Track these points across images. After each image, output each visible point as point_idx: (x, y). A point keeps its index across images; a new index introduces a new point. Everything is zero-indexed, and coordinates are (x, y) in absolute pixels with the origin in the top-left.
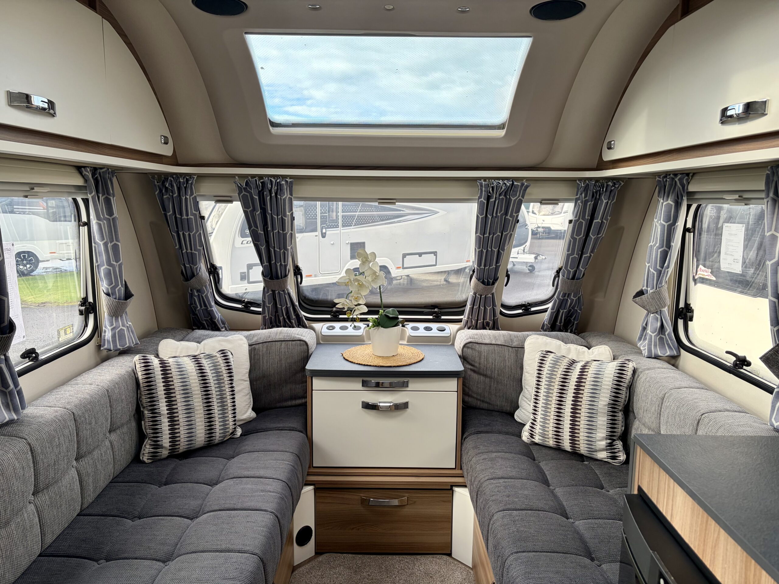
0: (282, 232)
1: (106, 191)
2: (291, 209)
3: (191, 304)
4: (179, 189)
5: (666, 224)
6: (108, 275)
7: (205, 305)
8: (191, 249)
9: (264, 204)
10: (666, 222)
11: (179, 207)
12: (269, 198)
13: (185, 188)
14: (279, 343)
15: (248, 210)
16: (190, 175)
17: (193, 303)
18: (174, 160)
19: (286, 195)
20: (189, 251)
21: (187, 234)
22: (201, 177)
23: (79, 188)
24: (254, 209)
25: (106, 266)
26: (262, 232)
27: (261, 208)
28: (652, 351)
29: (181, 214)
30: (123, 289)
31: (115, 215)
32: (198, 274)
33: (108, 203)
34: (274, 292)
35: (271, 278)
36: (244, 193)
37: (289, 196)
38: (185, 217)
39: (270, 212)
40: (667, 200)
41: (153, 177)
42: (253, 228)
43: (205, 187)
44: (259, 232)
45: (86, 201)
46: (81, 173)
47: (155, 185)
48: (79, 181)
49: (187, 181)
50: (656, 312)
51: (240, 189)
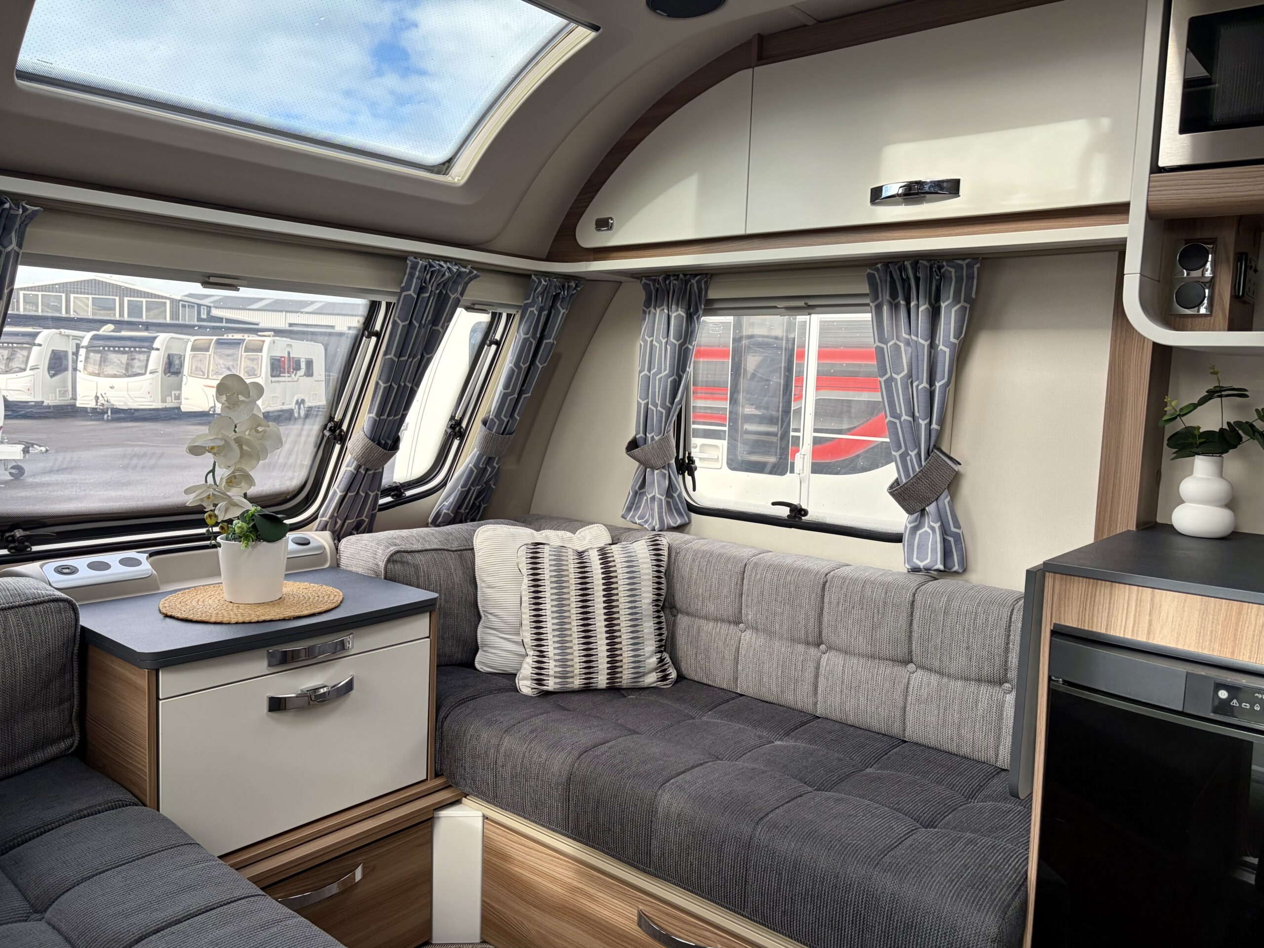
5: (677, 343)
10: (678, 341)
19: (14, 246)
28: (664, 521)
37: (16, 248)
40: (677, 310)
50: (664, 467)
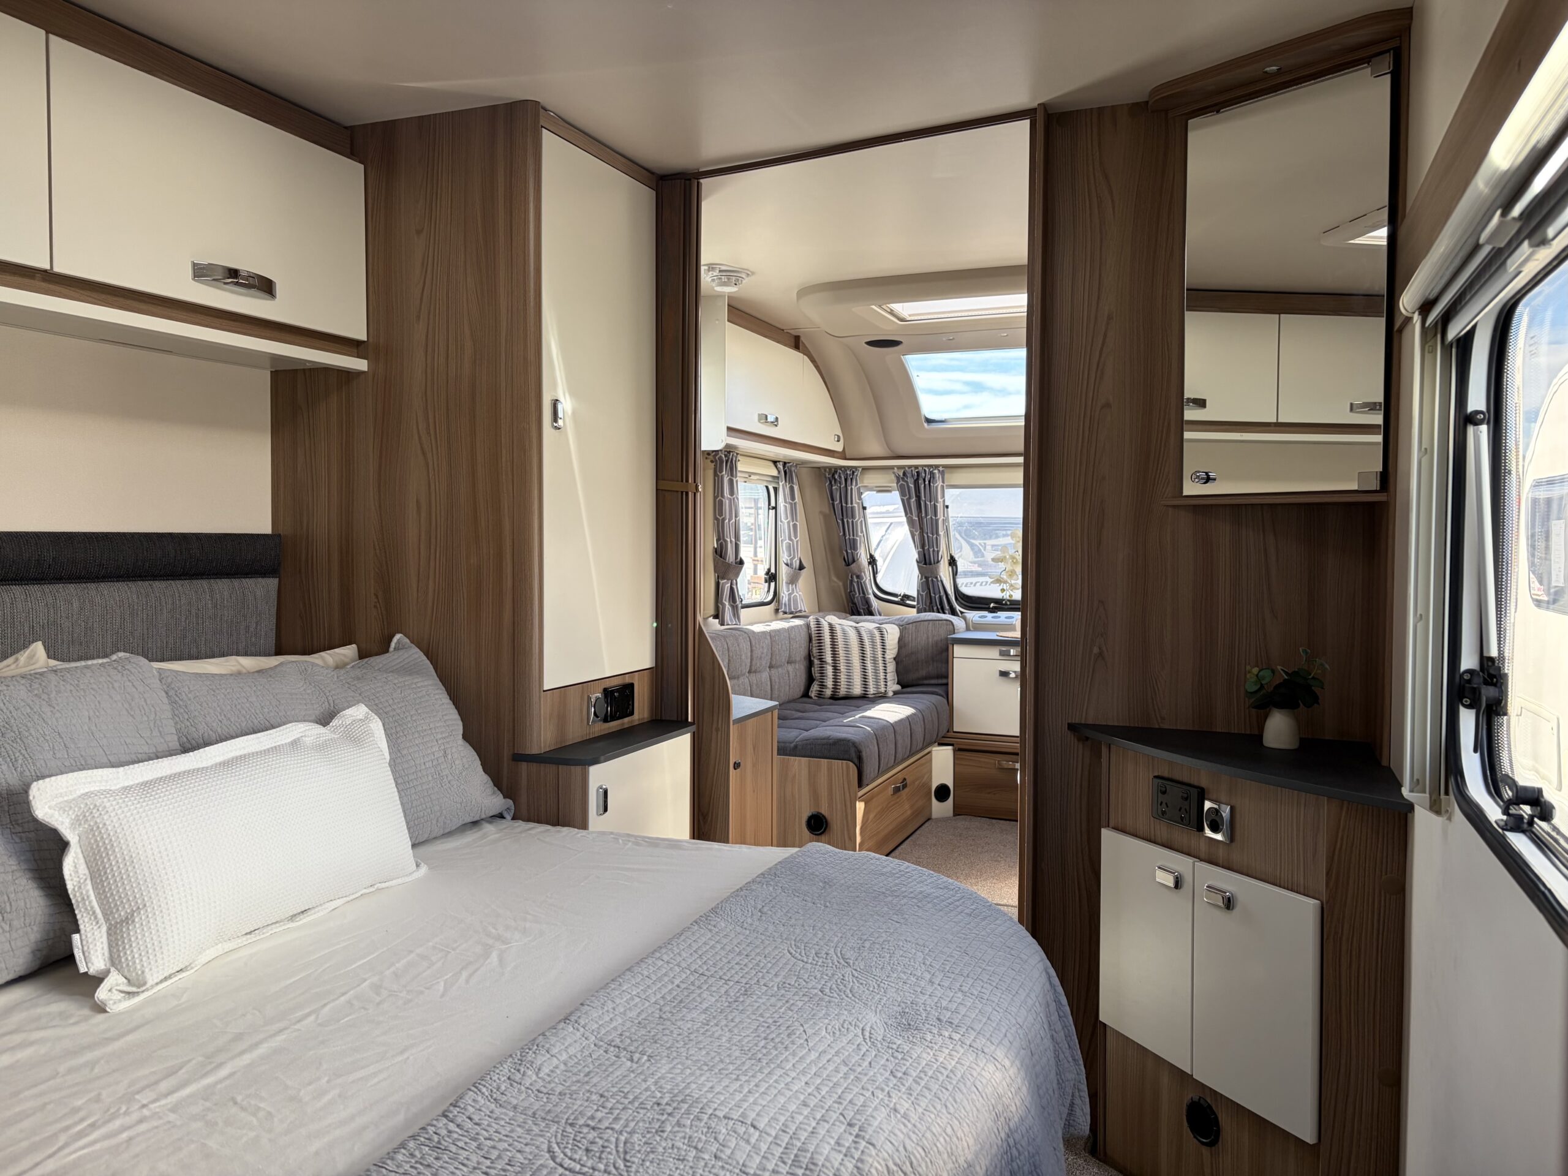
0: (934, 518)
1: (791, 481)
2: (943, 496)
3: (851, 591)
4: (846, 480)
6: (789, 547)
7: (864, 593)
8: (853, 536)
9: (919, 493)
11: (845, 496)
12: (923, 486)
13: (852, 479)
14: (927, 623)
15: (905, 498)
16: (856, 468)
17: (852, 591)
18: (843, 456)
19: (939, 483)
20: (852, 537)
21: (850, 521)
22: (865, 469)
23: (773, 477)
24: (910, 498)
25: (787, 541)
26: (917, 519)
27: (916, 496)
29: (846, 503)
30: (798, 562)
31: (796, 500)
32: (858, 559)
33: (792, 489)
34: (927, 578)
35: (925, 564)
36: (901, 482)
37: (941, 484)
38: (849, 505)
39: (923, 499)
41: (825, 471)
42: (909, 515)
43: (871, 479)
44: (914, 518)
45: (776, 490)
46: (776, 467)
47: (826, 477)
48: (775, 473)
49: (853, 472)
51: (898, 478)
